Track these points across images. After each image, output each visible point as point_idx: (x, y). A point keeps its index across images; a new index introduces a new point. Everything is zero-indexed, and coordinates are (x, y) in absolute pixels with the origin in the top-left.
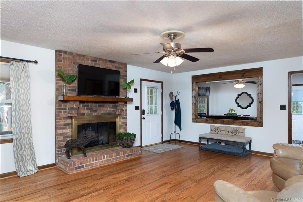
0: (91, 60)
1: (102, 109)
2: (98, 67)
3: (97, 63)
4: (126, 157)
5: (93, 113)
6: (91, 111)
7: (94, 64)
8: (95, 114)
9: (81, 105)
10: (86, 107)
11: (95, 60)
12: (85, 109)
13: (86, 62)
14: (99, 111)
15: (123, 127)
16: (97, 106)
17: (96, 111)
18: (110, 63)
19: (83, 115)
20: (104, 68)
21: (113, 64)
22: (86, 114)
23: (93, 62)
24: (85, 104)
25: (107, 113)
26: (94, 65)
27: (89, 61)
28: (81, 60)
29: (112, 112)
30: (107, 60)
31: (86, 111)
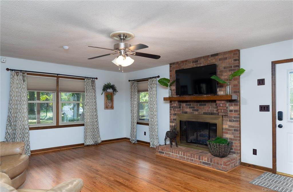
0: (193, 62)
1: (203, 109)
2: (199, 67)
3: (198, 62)
4: (202, 164)
5: (195, 112)
6: (193, 110)
7: (196, 64)
8: (196, 113)
9: (185, 105)
10: (188, 106)
11: (196, 61)
12: (187, 108)
13: (189, 65)
14: (200, 111)
15: (231, 132)
16: (199, 105)
17: (197, 110)
18: (212, 58)
19: (186, 113)
20: (206, 66)
21: (216, 57)
22: (189, 112)
23: (195, 63)
24: (188, 103)
25: (209, 113)
26: (195, 66)
27: (191, 64)
28: (185, 65)
29: (215, 112)
30: (209, 56)
31: (188, 110)
